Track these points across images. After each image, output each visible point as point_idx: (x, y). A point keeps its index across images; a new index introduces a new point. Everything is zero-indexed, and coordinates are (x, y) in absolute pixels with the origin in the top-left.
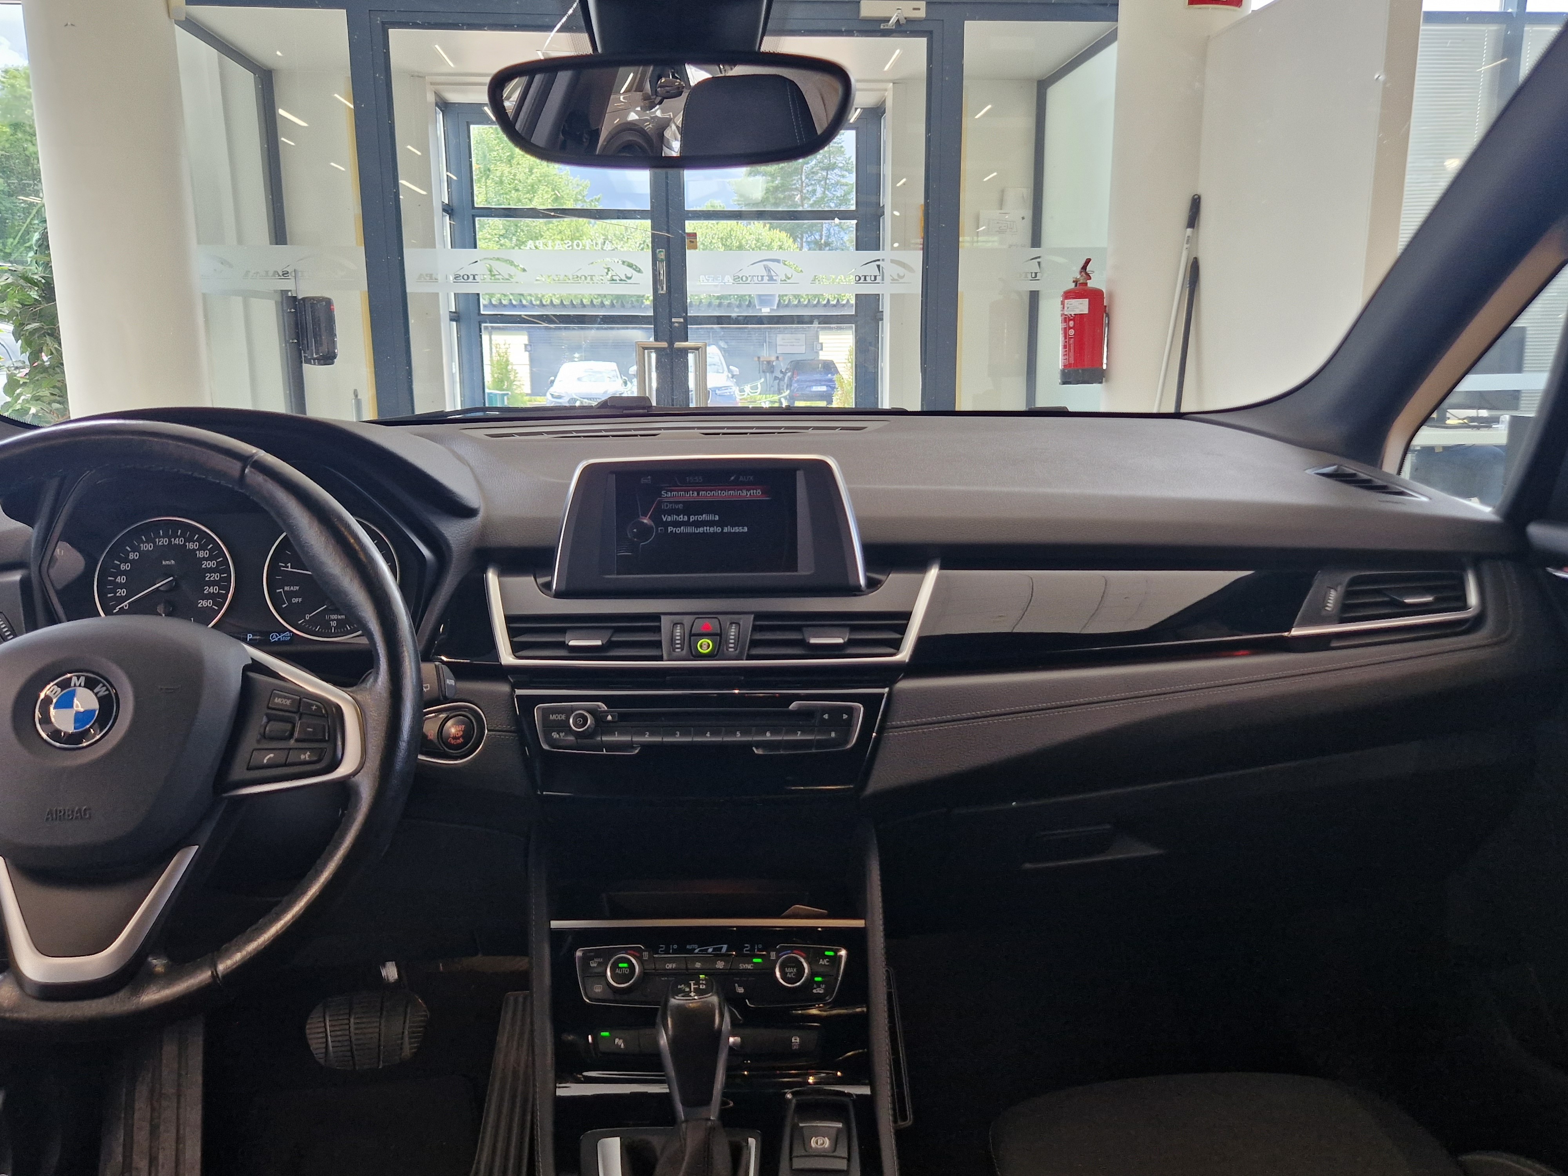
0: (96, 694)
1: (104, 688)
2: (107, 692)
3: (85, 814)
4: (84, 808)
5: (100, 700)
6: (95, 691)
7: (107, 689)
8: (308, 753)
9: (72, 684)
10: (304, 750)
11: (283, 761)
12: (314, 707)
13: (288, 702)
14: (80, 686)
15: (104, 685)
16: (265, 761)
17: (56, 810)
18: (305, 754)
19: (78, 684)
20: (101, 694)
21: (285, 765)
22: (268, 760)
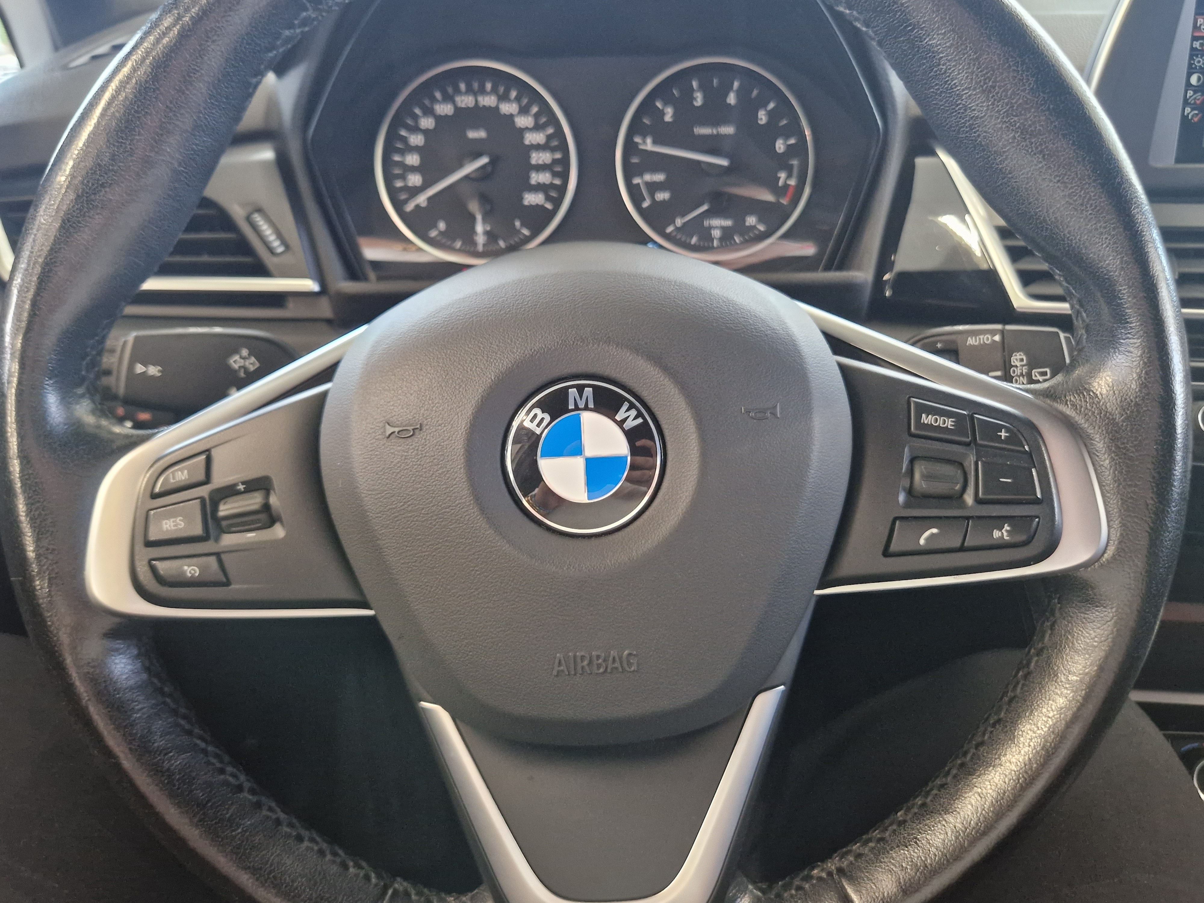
0: (620, 424)
1: (633, 413)
2: (640, 420)
3: (630, 664)
4: (626, 652)
5: (631, 435)
6: (618, 418)
7: (639, 415)
8: (1007, 527)
9: (571, 406)
10: (999, 521)
11: (957, 543)
12: (1003, 434)
13: (950, 423)
14: (586, 408)
15: (632, 406)
16: (922, 541)
17: (575, 657)
18: (1001, 529)
19: (581, 405)
20: (630, 424)
21: (962, 549)
22: (927, 539)
